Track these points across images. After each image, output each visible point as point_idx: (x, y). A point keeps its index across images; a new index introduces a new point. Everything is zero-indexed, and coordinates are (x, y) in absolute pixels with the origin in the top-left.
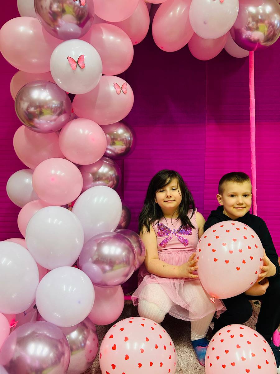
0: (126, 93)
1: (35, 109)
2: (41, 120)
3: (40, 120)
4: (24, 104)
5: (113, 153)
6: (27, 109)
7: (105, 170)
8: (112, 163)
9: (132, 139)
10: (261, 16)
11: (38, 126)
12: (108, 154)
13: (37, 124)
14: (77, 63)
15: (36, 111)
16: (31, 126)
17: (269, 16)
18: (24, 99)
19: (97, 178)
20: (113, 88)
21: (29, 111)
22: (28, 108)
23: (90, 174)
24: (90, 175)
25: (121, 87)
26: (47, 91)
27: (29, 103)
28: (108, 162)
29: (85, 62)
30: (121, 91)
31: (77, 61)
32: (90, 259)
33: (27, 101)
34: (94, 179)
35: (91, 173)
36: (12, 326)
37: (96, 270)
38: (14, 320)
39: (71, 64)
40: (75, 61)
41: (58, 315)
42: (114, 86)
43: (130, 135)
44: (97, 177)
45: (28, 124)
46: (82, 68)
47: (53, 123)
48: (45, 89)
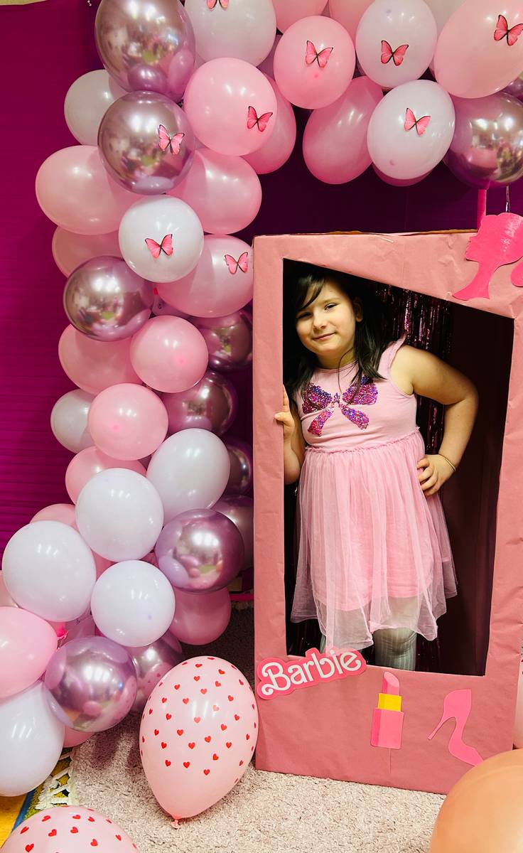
0: (246, 269)
2: (103, 325)
3: (100, 325)
4: (80, 298)
7: (205, 393)
10: (497, 136)
17: (509, 136)
21: (87, 311)
22: (87, 307)
25: (237, 261)
26: (114, 278)
27: (88, 300)
30: (237, 268)
31: (160, 244)
35: (185, 402)
39: (151, 249)
40: (157, 244)
42: (225, 260)
46: (169, 254)
47: (122, 328)
48: (111, 276)
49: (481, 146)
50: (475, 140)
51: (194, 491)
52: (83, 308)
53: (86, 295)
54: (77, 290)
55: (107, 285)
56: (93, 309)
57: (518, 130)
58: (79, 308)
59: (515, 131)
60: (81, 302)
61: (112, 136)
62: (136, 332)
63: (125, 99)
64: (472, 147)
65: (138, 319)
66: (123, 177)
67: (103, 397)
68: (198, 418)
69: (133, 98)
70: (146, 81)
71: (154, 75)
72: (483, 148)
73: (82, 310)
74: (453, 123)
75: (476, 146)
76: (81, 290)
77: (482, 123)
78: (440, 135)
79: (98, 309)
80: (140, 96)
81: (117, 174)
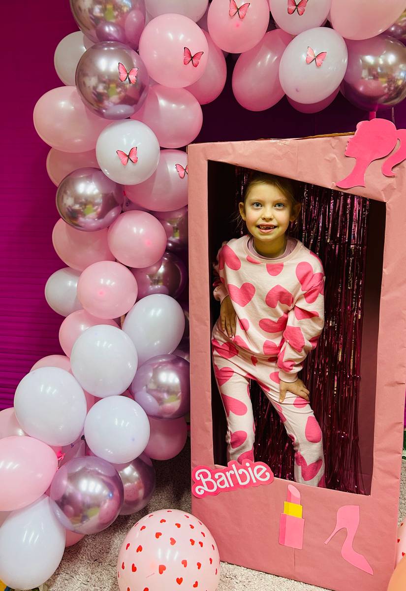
2: (87, 219)
3: (85, 219)
4: (68, 199)
6: (71, 206)
13: (82, 222)
21: (73, 208)
25: (185, 168)
26: (93, 182)
27: (73, 200)
30: (185, 174)
31: (128, 154)
32: (144, 388)
35: (148, 275)
36: (59, 459)
38: (60, 452)
39: (121, 157)
40: (125, 155)
41: (109, 451)
42: (176, 168)
46: (135, 162)
47: (101, 221)
48: (91, 181)
49: (370, 77)
50: (364, 73)
51: (158, 342)
52: (69, 206)
53: (72, 197)
54: (65, 192)
55: (88, 188)
56: (77, 207)
57: (399, 65)
58: (67, 206)
59: (396, 65)
60: (68, 201)
61: (85, 75)
62: (112, 223)
63: (94, 48)
64: (362, 78)
65: (112, 214)
66: (96, 107)
67: (88, 272)
68: (158, 287)
69: (100, 46)
70: (109, 35)
71: (115, 29)
72: (371, 79)
73: (69, 209)
74: (346, 60)
75: (366, 78)
76: (68, 192)
77: (370, 59)
78: (335, 68)
79: (80, 206)
80: (105, 44)
81: (91, 105)
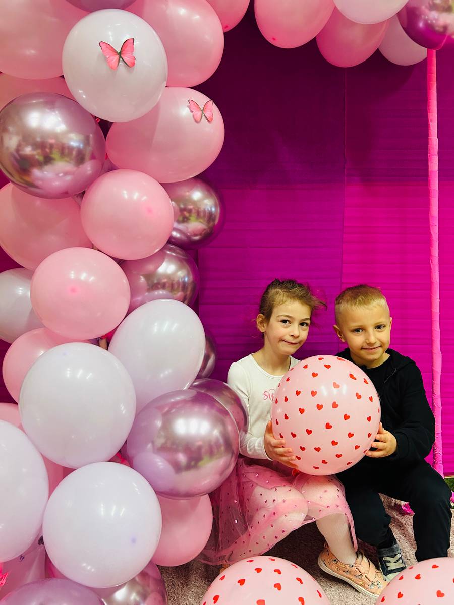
0: (212, 119)
1: (34, 149)
2: (46, 173)
3: (44, 173)
4: (10, 139)
5: (184, 238)
6: (18, 150)
7: (169, 268)
8: (183, 255)
9: (219, 210)
11: (39, 183)
12: (175, 238)
13: (37, 179)
14: (120, 54)
15: (35, 153)
16: (26, 184)
18: (11, 128)
19: (155, 285)
20: (187, 110)
21: (22, 153)
22: (20, 148)
23: (142, 277)
24: (142, 279)
25: (202, 109)
27: (20, 138)
28: (174, 254)
29: (136, 54)
30: (202, 116)
31: (119, 51)
32: (150, 446)
33: (17, 134)
34: (148, 285)
35: (143, 275)
37: (161, 467)
38: (1, 572)
39: (108, 57)
40: (115, 51)
41: (89, 568)
42: (189, 107)
43: (216, 203)
44: (156, 282)
45: (21, 181)
46: (131, 65)
48: (52, 110)
52: (14, 149)
56: (28, 150)
58: (11, 150)
73: (14, 152)
